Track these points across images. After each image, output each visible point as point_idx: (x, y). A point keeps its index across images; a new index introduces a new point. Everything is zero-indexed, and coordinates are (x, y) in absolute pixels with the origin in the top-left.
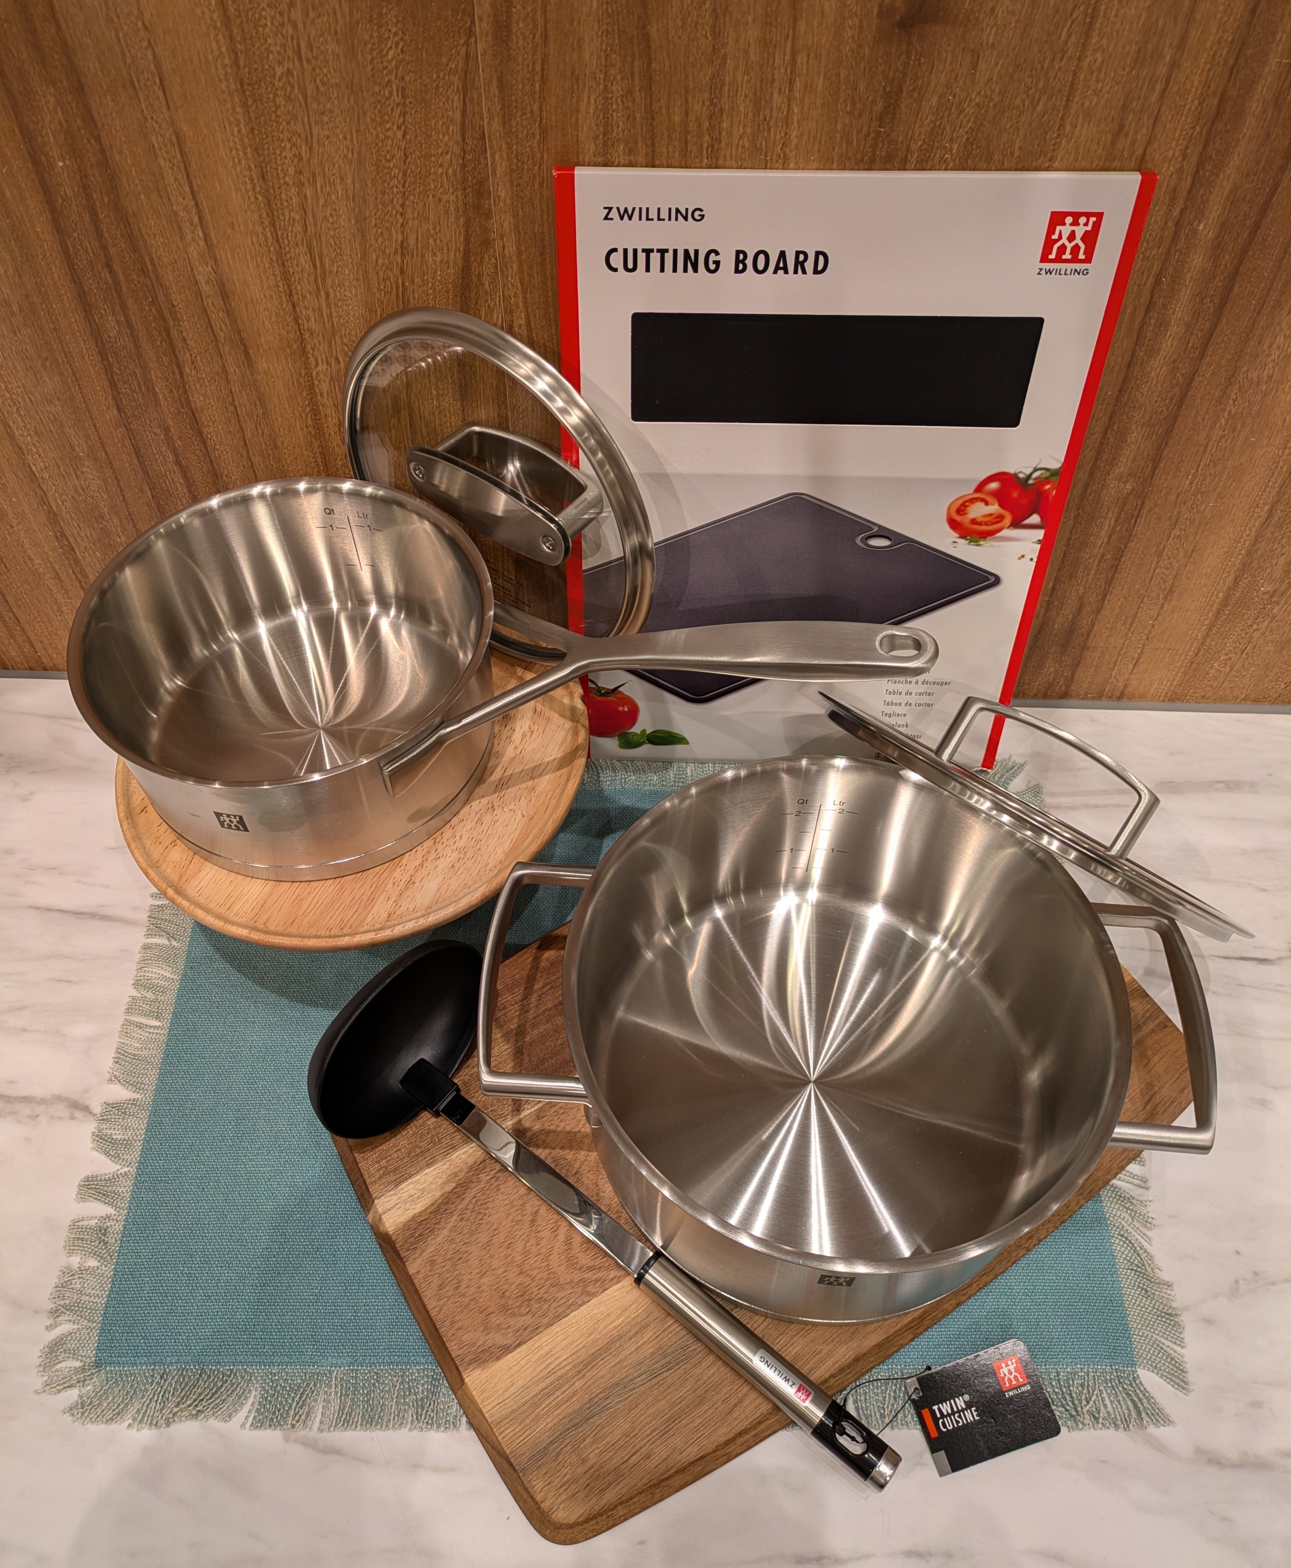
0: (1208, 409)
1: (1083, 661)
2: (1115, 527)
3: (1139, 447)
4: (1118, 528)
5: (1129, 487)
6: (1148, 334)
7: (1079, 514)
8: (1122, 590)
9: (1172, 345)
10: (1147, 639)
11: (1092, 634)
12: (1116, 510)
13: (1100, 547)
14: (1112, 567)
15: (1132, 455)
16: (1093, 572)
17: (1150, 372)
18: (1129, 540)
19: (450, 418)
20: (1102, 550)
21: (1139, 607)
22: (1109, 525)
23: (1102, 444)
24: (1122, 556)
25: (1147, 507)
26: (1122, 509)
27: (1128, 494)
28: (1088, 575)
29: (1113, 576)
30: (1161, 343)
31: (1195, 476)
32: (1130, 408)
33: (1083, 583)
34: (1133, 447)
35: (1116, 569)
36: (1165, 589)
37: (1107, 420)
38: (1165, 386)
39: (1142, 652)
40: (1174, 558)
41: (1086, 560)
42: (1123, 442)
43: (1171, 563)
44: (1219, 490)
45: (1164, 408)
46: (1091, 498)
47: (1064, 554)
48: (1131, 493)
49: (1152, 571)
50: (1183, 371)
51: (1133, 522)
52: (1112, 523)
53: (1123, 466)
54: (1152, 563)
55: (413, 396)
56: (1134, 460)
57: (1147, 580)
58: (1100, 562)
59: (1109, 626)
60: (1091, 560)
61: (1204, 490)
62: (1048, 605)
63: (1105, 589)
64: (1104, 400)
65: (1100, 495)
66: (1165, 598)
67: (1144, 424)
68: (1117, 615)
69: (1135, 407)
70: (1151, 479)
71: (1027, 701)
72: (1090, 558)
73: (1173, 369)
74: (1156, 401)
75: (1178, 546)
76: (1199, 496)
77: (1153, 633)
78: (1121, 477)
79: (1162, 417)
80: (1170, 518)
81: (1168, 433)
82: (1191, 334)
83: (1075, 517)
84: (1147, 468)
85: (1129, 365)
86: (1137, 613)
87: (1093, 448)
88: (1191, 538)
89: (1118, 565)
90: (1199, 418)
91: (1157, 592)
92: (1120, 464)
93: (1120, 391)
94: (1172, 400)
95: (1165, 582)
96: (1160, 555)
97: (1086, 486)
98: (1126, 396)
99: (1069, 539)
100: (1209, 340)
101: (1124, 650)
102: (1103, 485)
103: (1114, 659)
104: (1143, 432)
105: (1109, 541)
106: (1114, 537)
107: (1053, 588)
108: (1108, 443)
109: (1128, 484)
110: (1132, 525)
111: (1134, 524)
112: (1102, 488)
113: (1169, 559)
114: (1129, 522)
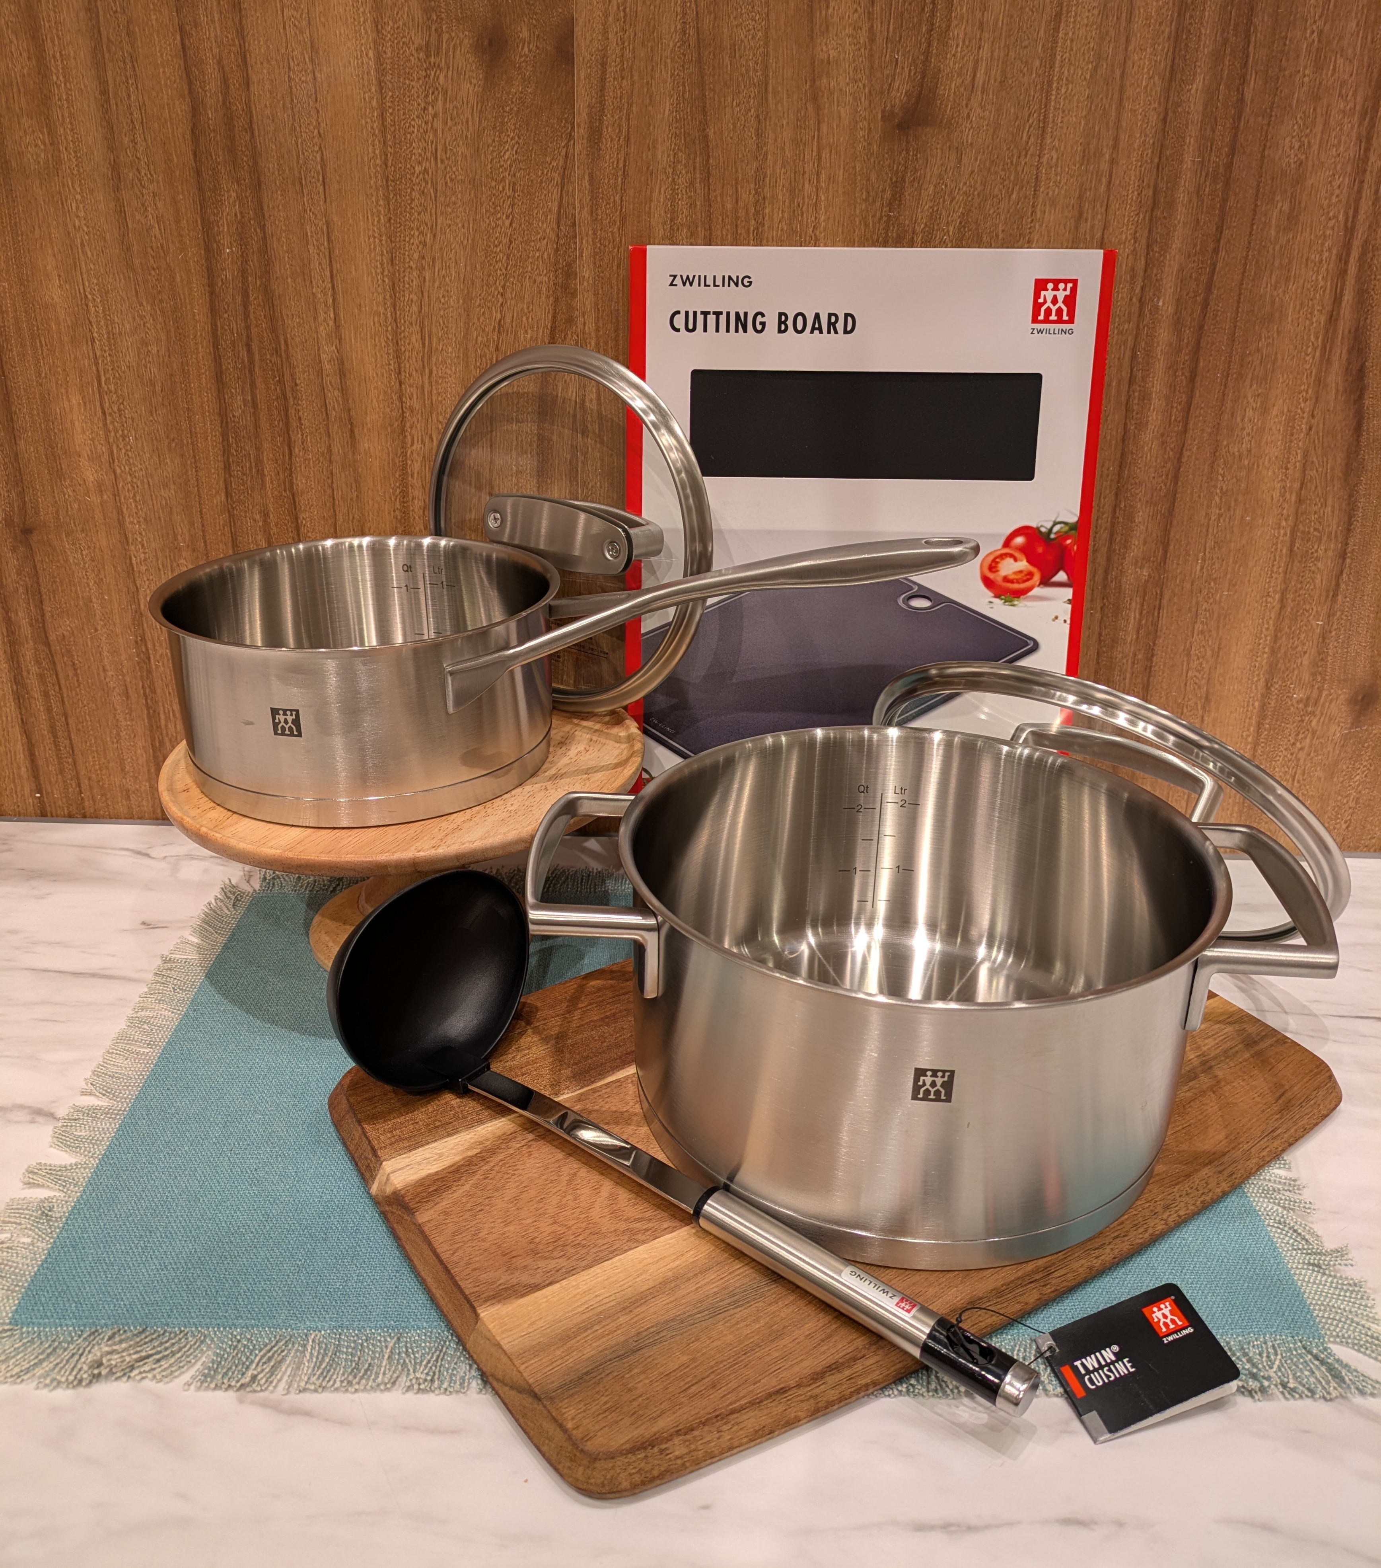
0: (1201, 486)
2: (1140, 621)
3: (1147, 528)
4: (1144, 622)
5: (1145, 573)
6: (1135, 408)
7: (1104, 605)
9: (1156, 420)
12: (1138, 600)
13: (1131, 643)
14: (1146, 669)
15: (1142, 536)
16: (1128, 675)
18: (1156, 637)
20: (1133, 648)
22: (1135, 618)
23: (1113, 525)
24: (1152, 656)
25: (1167, 596)
26: (1144, 599)
27: (1147, 581)
28: (1124, 679)
29: (1148, 680)
31: (1204, 560)
34: (1141, 527)
35: (1150, 671)
38: (1158, 461)
40: (1203, 657)
41: (1120, 660)
42: (1132, 522)
43: (1201, 664)
44: (1228, 576)
45: (1162, 485)
46: (1113, 585)
48: (1148, 581)
49: (1185, 674)
50: (1172, 446)
51: (1156, 614)
52: (1137, 616)
53: (1136, 550)
56: (1145, 542)
57: (1183, 686)
58: (1133, 663)
60: (1125, 661)
61: (1214, 576)
64: (1107, 476)
65: (1120, 582)
66: (1204, 708)
67: (1147, 502)
69: (1135, 483)
70: (1164, 565)
73: (1163, 443)
74: (1154, 478)
75: (1203, 643)
76: (1213, 587)
78: (1137, 562)
79: (1162, 494)
80: (1190, 610)
81: (1170, 513)
82: (1172, 407)
83: (1101, 608)
84: (1159, 552)
87: (1106, 529)
88: (1214, 633)
89: (1151, 667)
90: (1196, 496)
91: (1194, 700)
92: (1133, 547)
93: (1121, 465)
94: (1167, 475)
95: (1198, 688)
96: (1189, 654)
97: (1106, 572)
98: (1126, 470)
99: (1100, 635)
100: (1188, 413)
102: (1121, 571)
105: (1138, 637)
108: (1118, 522)
109: (1145, 570)
110: (1156, 618)
111: (1158, 617)
112: (1121, 574)
113: (1198, 659)
114: (1153, 615)
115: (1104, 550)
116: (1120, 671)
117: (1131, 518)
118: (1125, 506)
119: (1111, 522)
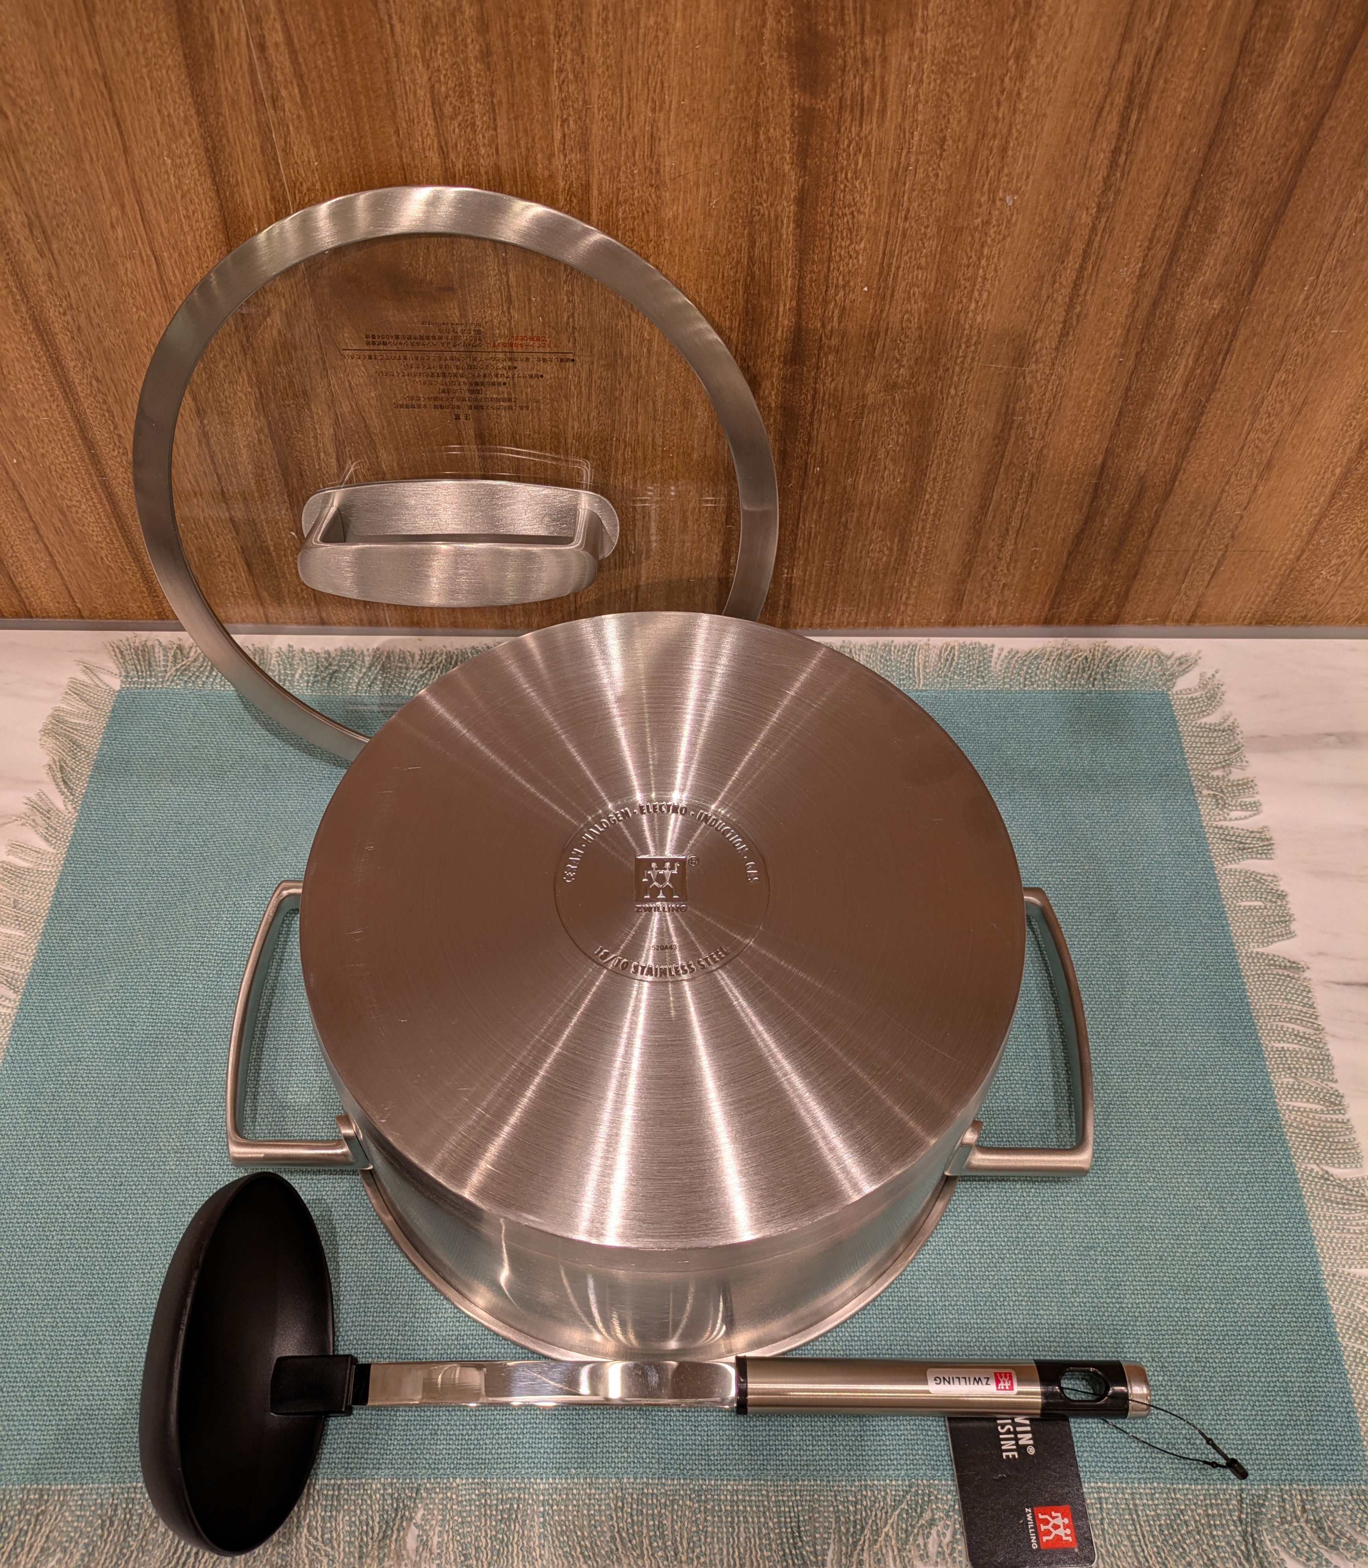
0: (1339, 175)
1: (1142, 570)
2: (1194, 369)
3: (1234, 240)
4: (1198, 371)
5: (1216, 305)
6: (1258, 46)
7: (1143, 350)
8: (1200, 464)
9: (1292, 64)
10: (1232, 536)
11: (1156, 531)
12: (1197, 342)
13: (1172, 400)
14: (1189, 430)
15: (1224, 253)
16: (1159, 439)
17: (1256, 114)
18: (1213, 389)
19: (200, 204)
20: (1174, 406)
21: (1223, 491)
22: (1186, 367)
23: (1179, 236)
24: (1201, 414)
25: (1241, 338)
26: (1206, 341)
28: (1153, 444)
29: (1188, 444)
30: (1276, 61)
31: (1313, 286)
32: (1223, 174)
33: (1146, 455)
34: (1225, 240)
35: (1194, 433)
36: (1260, 463)
37: (1188, 195)
38: (1278, 136)
39: (1223, 555)
40: (1278, 415)
41: (1151, 421)
42: (1210, 232)
43: (1271, 424)
44: (1346, 308)
45: (1275, 175)
46: (1161, 324)
47: (1120, 413)
48: (1218, 315)
49: (1243, 436)
50: (1307, 111)
51: (1220, 361)
52: (1191, 363)
53: (1208, 274)
54: (1244, 423)
55: (137, 169)
56: (1226, 262)
57: (1237, 450)
58: (1170, 424)
59: (1179, 519)
60: (1158, 422)
61: (1324, 308)
62: (1096, 491)
63: (1176, 463)
64: (1185, 162)
65: (1173, 319)
66: (1260, 476)
67: (1243, 201)
68: (1192, 503)
69: (1231, 173)
70: (1250, 293)
71: (1063, 629)
72: (1156, 418)
73: (1292, 106)
74: (1264, 163)
75: (1282, 397)
76: (1318, 319)
77: (1241, 529)
78: (1206, 289)
79: (1271, 189)
80: (1273, 354)
81: (1278, 217)
82: (1323, 44)
83: (1137, 354)
84: (1245, 274)
85: (1225, 103)
86: (1219, 499)
87: (1166, 243)
88: (1303, 385)
89: (1196, 428)
90: (1326, 190)
91: (1249, 467)
92: (1205, 268)
93: (1210, 147)
94: (1287, 159)
95: (1261, 452)
96: (1256, 411)
97: (1155, 305)
98: (1219, 155)
99: (1128, 389)
100: (1350, 54)
101: (1199, 553)
102: (1178, 303)
103: (1185, 566)
104: (1241, 213)
105: (1184, 392)
106: (1192, 385)
107: (1104, 464)
108: (1189, 232)
109: (1216, 302)
110: (1218, 366)
111: (1223, 364)
112: (1177, 308)
113: (1269, 417)
114: (1215, 361)
115: (1158, 274)
116: (1149, 435)
117: (1209, 226)
118: (1205, 208)
119: (1177, 232)
